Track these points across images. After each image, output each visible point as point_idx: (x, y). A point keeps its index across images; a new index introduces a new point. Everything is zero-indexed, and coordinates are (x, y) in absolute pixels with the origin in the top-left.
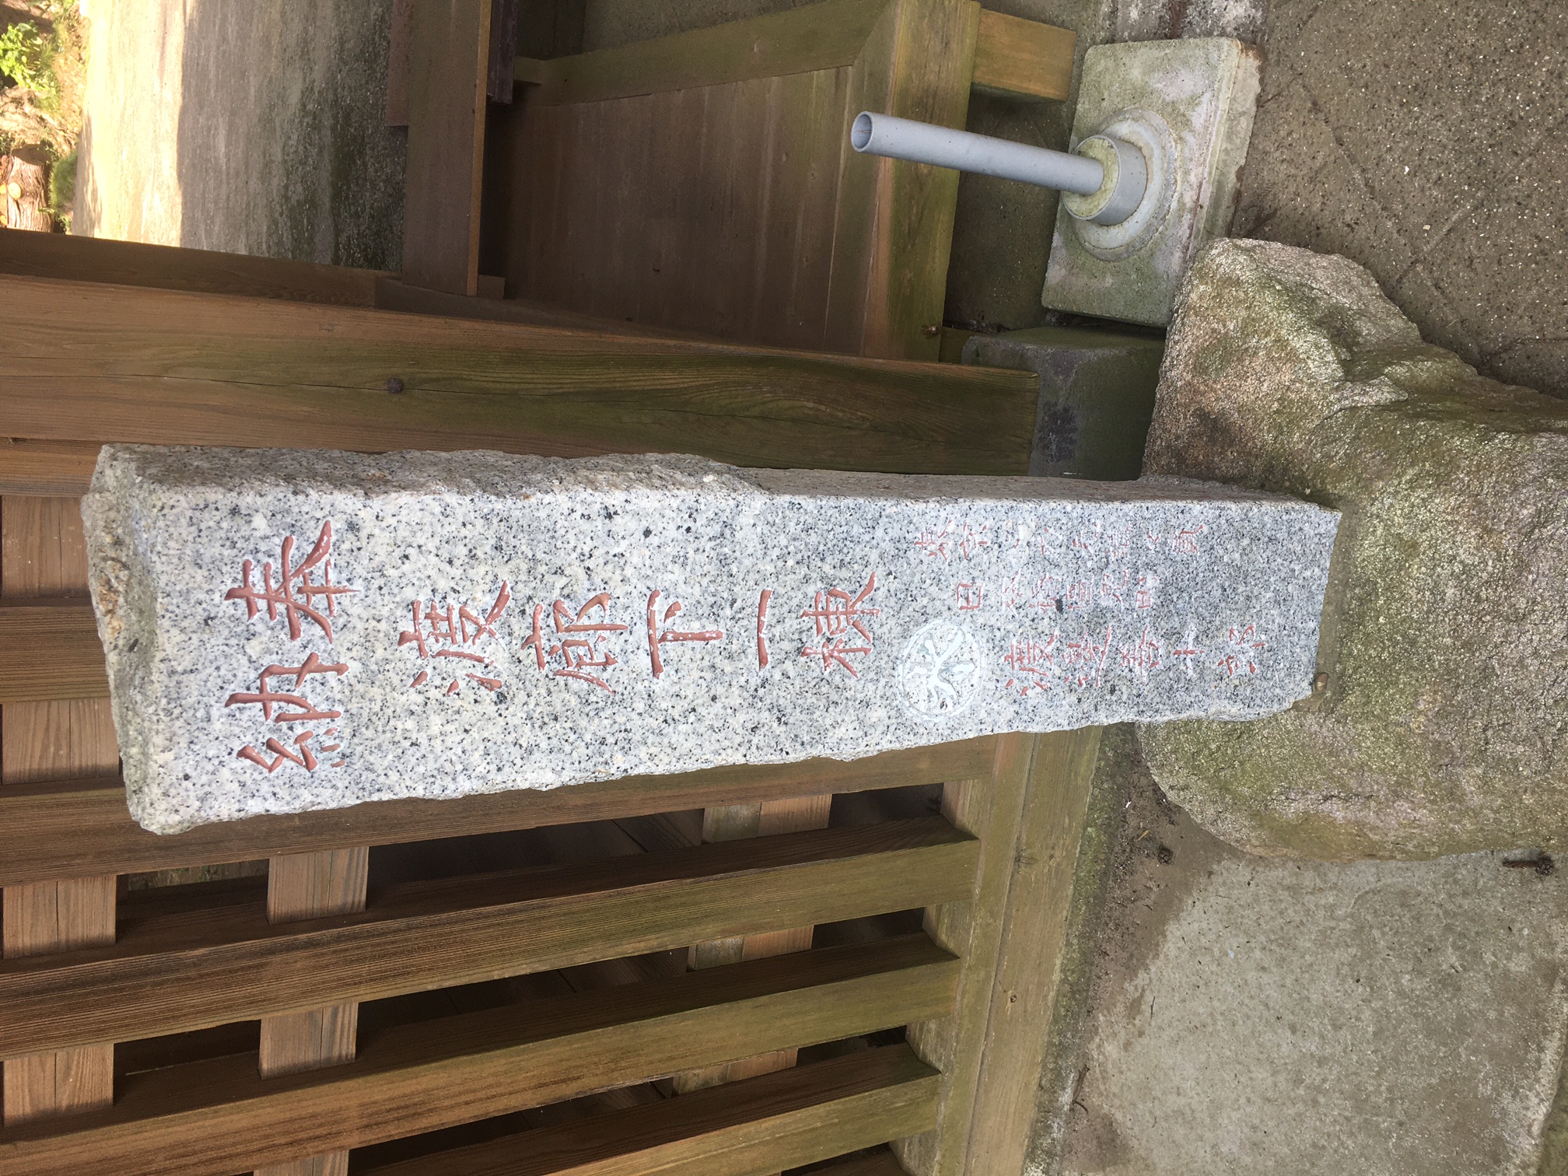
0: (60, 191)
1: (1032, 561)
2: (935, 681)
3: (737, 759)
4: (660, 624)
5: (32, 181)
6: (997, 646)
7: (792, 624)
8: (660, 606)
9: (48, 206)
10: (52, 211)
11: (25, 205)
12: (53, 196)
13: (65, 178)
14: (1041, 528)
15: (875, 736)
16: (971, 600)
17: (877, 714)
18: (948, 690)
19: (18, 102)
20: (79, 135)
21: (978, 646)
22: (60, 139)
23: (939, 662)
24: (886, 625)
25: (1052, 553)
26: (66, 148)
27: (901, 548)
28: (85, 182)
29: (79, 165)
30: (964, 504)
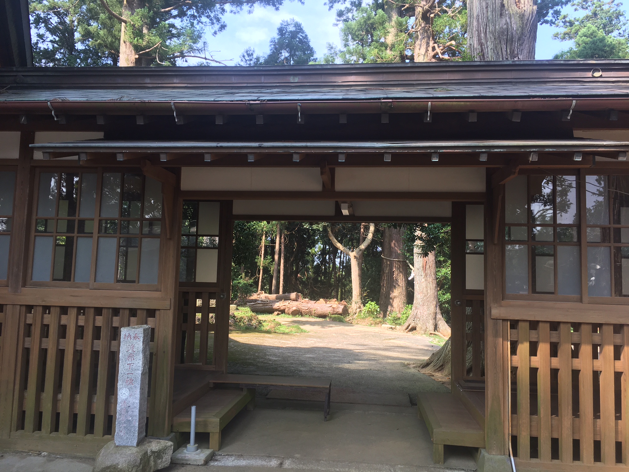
0: (335, 318)
1: (134, 402)
2: (123, 392)
3: (119, 372)
4: (131, 364)
5: (337, 310)
6: (126, 399)
7: (130, 377)
8: (133, 364)
9: (331, 314)
10: (330, 315)
11: (331, 308)
12: (334, 316)
13: (338, 319)
14: (137, 403)
15: (119, 386)
16: (130, 396)
17: (121, 386)
18: (122, 394)
19: (360, 307)
20: (351, 323)
21: (126, 397)
22: (350, 318)
23: (125, 393)
24: (129, 386)
25: (134, 405)
26: (348, 319)
27: (136, 387)
28: (335, 324)
29: (342, 323)
30: (139, 394)
